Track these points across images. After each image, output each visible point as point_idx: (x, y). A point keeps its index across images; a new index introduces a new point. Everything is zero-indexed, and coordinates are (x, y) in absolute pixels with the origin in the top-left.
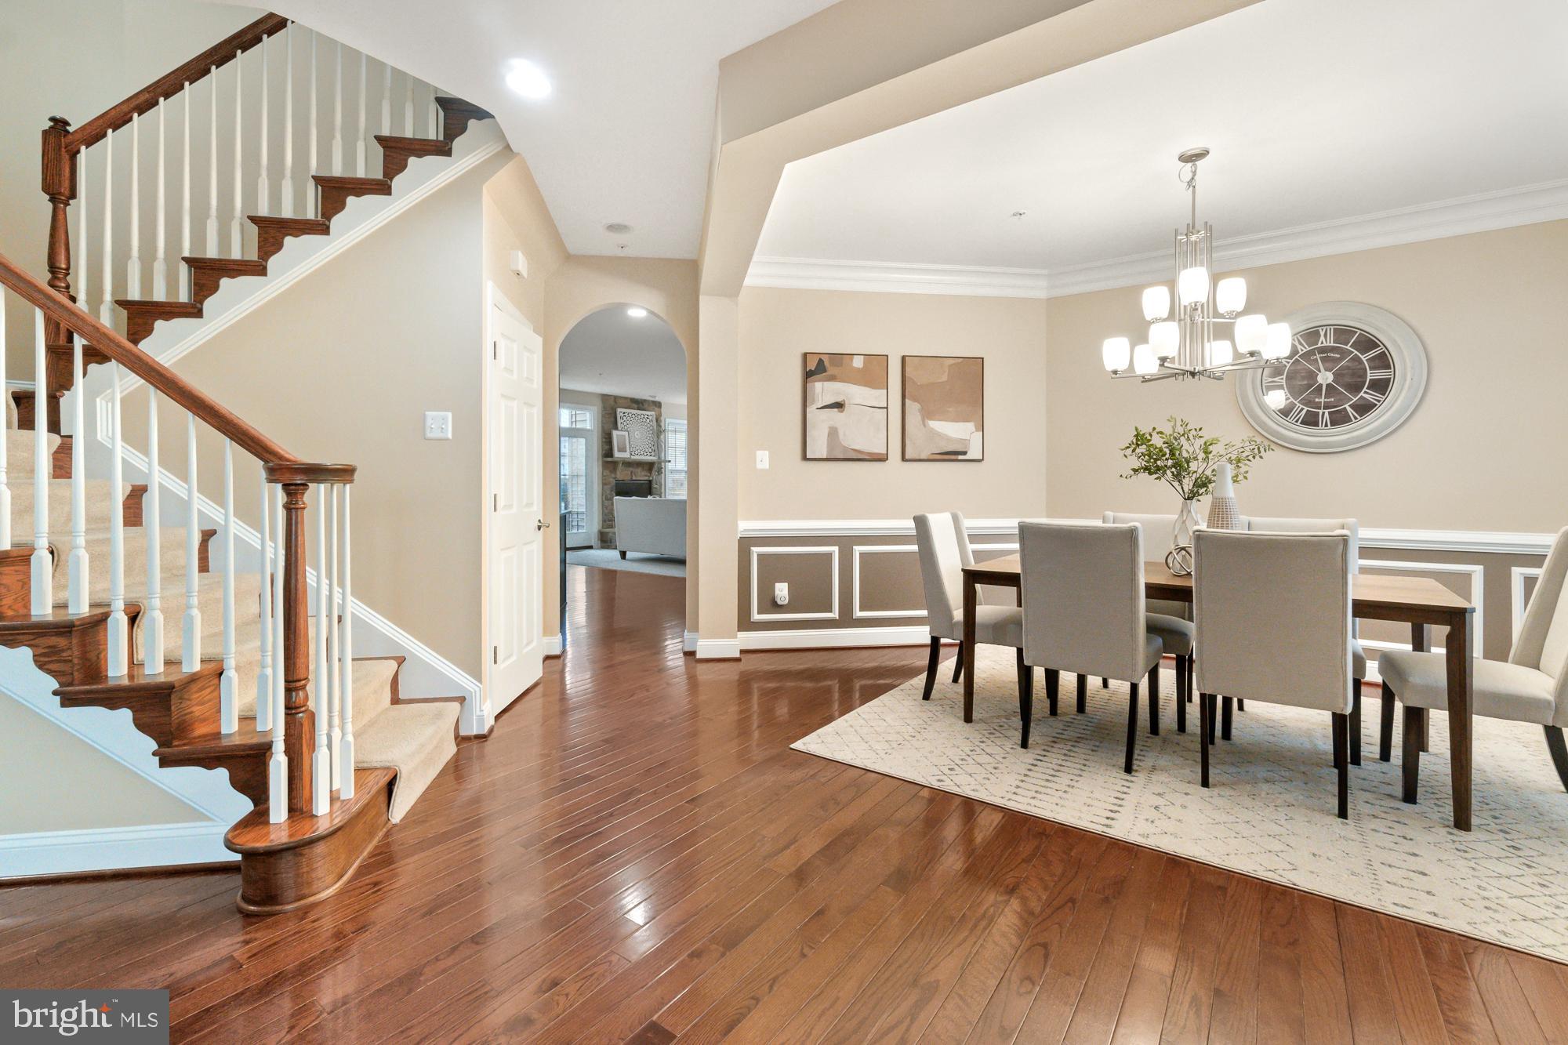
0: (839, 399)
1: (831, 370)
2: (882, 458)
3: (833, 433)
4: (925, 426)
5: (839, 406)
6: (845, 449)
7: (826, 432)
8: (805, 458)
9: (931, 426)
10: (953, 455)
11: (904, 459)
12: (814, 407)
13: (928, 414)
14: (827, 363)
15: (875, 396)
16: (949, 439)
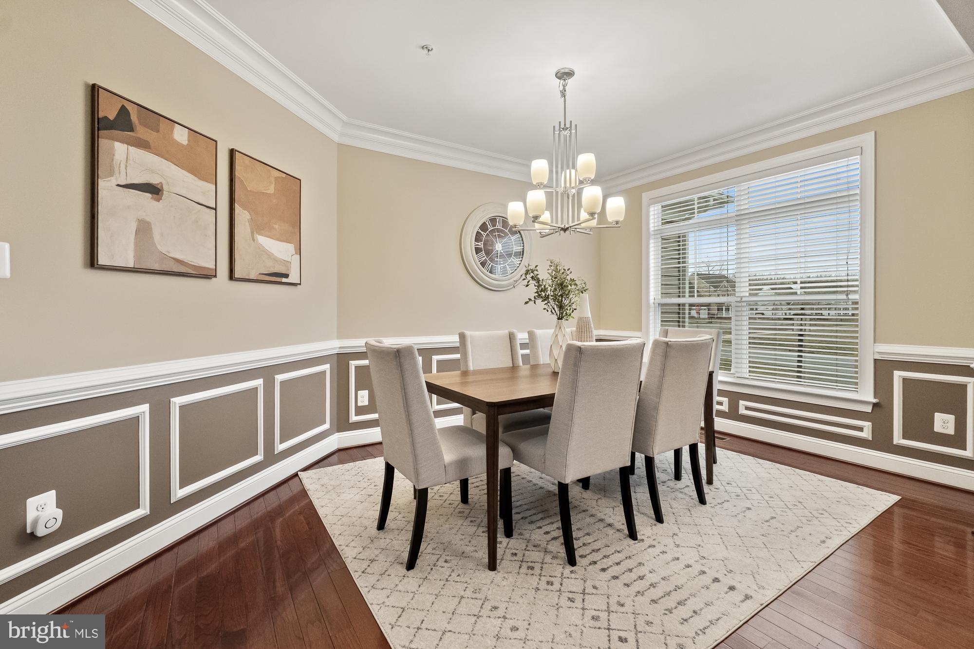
0: (155, 180)
1: (141, 132)
2: (208, 275)
3: (143, 229)
4: (254, 240)
5: (153, 190)
6: (164, 256)
7: (133, 226)
8: (92, 261)
9: (260, 241)
10: (277, 277)
11: (231, 277)
12: (113, 181)
13: (258, 228)
14: (134, 117)
15: (202, 190)
16: (276, 260)
